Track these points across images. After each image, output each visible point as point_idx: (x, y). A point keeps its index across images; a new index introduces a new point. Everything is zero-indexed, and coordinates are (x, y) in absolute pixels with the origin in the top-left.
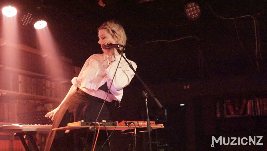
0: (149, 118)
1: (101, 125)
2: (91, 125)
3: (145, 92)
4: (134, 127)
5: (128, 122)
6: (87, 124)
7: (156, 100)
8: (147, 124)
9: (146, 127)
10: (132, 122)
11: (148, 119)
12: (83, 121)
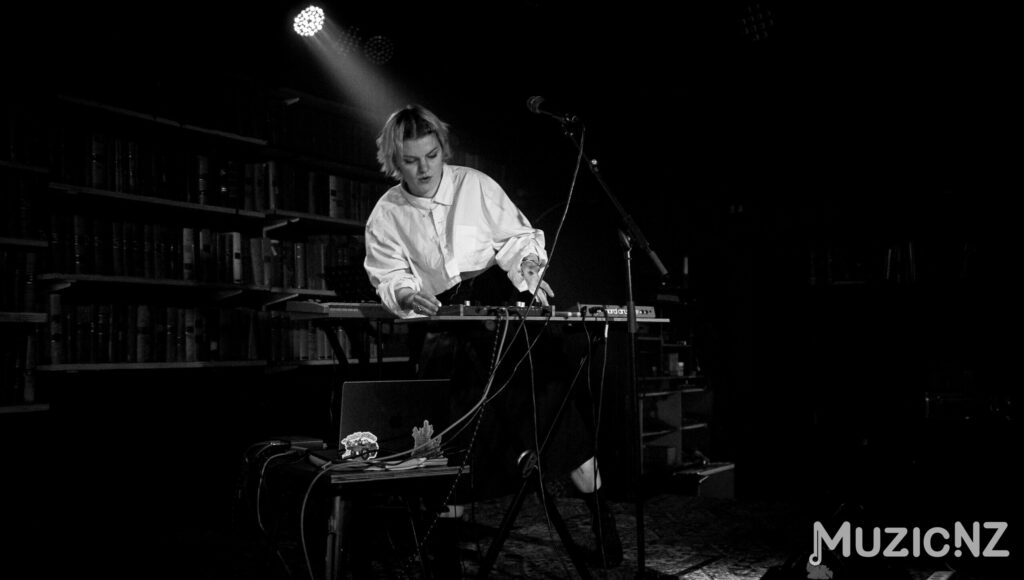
0: (634, 300)
1: (511, 314)
2: (489, 313)
3: (627, 235)
4: (604, 319)
5: (589, 306)
6: (478, 312)
7: (653, 254)
8: (628, 312)
9: (625, 320)
10: (599, 308)
11: (632, 303)
12: (468, 303)
